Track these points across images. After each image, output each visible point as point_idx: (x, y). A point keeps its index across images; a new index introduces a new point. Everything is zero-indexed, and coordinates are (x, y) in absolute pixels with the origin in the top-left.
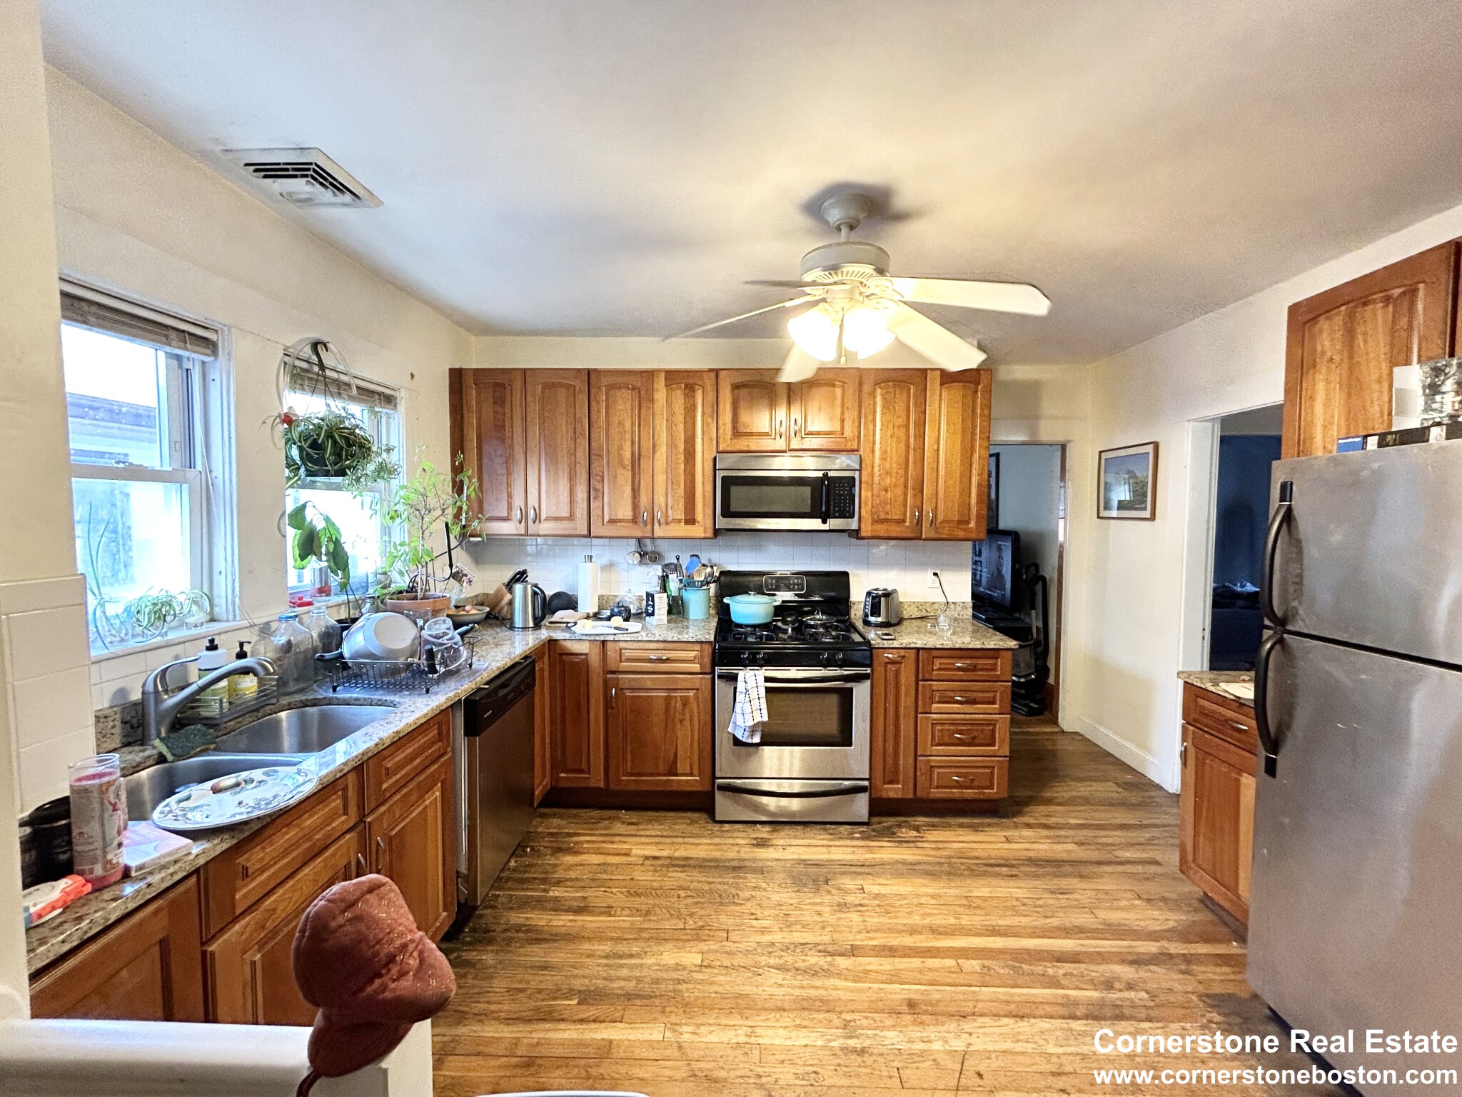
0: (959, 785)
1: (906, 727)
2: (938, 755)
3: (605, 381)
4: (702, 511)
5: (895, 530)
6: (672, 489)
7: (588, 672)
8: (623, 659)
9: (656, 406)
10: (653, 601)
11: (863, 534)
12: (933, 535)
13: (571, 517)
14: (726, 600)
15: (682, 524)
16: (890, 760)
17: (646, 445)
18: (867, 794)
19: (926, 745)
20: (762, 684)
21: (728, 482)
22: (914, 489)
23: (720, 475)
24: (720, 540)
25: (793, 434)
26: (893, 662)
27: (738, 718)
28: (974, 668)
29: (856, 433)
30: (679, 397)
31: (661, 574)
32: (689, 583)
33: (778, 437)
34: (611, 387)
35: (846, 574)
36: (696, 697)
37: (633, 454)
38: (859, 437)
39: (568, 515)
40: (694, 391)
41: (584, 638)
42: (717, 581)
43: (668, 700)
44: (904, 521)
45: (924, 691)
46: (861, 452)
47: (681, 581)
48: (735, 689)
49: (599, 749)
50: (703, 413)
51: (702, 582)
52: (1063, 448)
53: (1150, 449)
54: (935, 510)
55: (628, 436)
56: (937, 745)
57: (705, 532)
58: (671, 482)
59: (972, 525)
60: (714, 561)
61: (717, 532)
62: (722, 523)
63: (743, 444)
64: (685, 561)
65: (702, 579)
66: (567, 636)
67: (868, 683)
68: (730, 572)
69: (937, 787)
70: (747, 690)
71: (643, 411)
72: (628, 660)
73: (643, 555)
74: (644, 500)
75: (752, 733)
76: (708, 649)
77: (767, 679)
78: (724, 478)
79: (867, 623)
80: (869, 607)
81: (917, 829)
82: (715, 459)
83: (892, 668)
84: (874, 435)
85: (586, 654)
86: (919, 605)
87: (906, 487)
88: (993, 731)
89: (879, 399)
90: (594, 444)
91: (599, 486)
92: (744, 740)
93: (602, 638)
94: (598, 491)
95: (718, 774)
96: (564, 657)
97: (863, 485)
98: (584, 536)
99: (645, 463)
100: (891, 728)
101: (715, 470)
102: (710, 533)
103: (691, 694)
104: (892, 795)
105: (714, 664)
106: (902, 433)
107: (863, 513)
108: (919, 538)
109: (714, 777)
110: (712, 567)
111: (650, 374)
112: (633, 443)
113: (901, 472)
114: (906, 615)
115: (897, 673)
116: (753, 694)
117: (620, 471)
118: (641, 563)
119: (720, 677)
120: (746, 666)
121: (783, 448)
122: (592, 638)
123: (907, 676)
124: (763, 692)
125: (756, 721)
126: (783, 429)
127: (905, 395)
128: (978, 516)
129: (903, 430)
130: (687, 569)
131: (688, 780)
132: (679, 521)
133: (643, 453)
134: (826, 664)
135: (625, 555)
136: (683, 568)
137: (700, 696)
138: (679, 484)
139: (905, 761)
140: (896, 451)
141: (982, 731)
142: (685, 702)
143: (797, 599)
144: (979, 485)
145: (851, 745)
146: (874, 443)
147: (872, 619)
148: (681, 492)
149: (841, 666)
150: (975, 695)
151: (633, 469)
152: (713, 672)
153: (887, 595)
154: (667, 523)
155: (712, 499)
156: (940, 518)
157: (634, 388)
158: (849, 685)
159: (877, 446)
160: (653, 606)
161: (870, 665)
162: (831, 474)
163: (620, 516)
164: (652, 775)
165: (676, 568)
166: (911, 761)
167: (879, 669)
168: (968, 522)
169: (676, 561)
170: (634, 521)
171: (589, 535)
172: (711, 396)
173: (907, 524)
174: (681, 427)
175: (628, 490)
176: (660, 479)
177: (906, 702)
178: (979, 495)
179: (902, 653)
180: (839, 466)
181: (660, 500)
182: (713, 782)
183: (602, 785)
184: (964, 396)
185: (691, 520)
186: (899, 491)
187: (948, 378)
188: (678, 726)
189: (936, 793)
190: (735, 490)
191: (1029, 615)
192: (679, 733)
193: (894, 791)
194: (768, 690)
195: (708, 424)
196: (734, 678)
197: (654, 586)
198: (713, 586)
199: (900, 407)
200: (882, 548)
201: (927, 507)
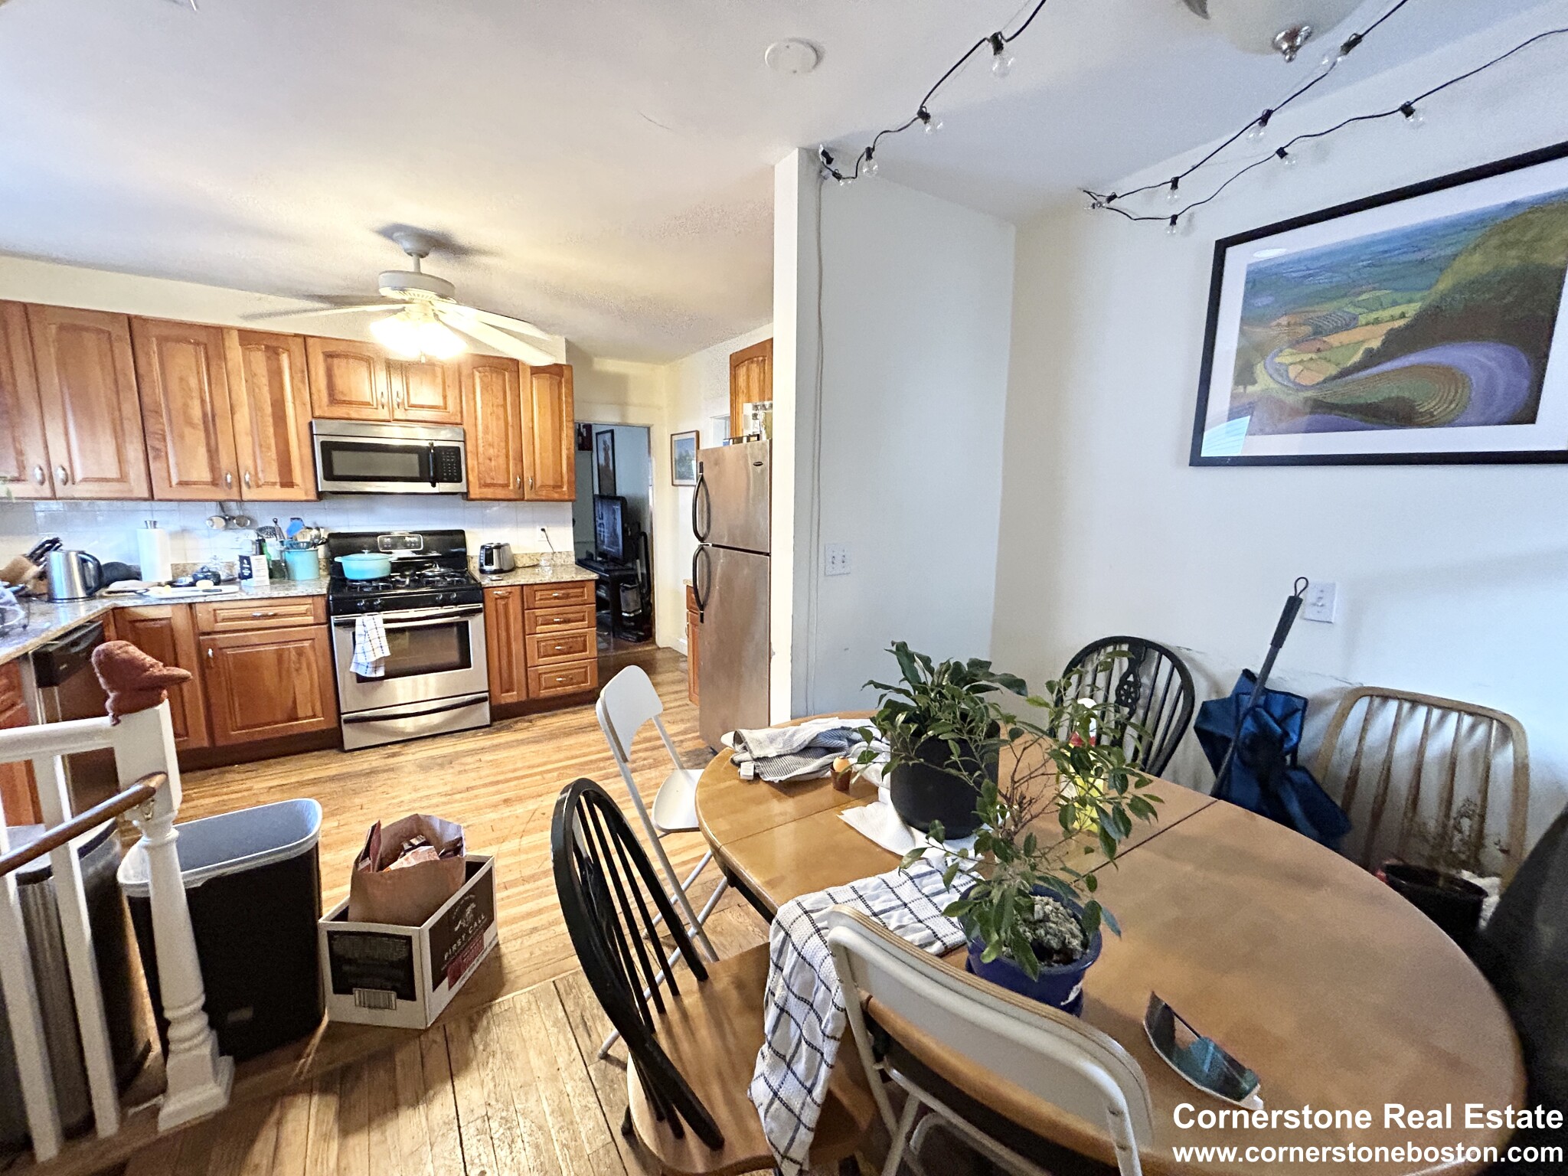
0: (562, 684)
1: (516, 647)
2: (544, 665)
3: (155, 331)
4: (300, 473)
5: (500, 493)
6: (261, 452)
7: (172, 636)
8: (219, 619)
9: (230, 364)
10: (249, 563)
11: (472, 496)
12: (534, 496)
13: (123, 478)
14: (337, 559)
15: (278, 487)
16: (505, 675)
17: (222, 405)
18: (487, 703)
19: (534, 659)
20: (382, 627)
21: (328, 448)
22: (515, 459)
23: (318, 441)
24: (325, 503)
25: (396, 406)
26: (502, 598)
27: (360, 657)
28: (567, 596)
29: (459, 409)
30: (259, 359)
31: (255, 538)
32: (294, 545)
33: (380, 407)
34: (162, 340)
35: (462, 532)
36: (313, 647)
37: (205, 415)
38: (461, 412)
39: (119, 476)
40: (278, 354)
41: (164, 602)
42: (326, 543)
43: (280, 655)
44: (507, 485)
45: (529, 619)
46: (465, 426)
47: (282, 542)
48: (354, 634)
49: (198, 709)
50: (292, 378)
51: (308, 543)
52: (649, 429)
53: (694, 435)
54: (534, 478)
55: (196, 394)
56: (545, 656)
57: (306, 494)
58: (260, 445)
59: (565, 489)
60: (319, 525)
61: (321, 496)
62: (325, 486)
63: (340, 411)
64: (284, 524)
65: (308, 540)
66: (139, 602)
67: (481, 616)
68: (339, 534)
69: (546, 688)
70: (366, 632)
71: (213, 370)
72: (224, 620)
73: (228, 520)
74: (225, 461)
75: (376, 669)
76: (322, 602)
77: (386, 621)
78: (323, 444)
79: (482, 571)
80: (483, 558)
81: (530, 721)
82: (311, 424)
83: (501, 602)
84: (475, 411)
85: (169, 619)
86: (530, 556)
87: (507, 457)
88: (585, 641)
89: (478, 381)
90: (146, 399)
91: (158, 445)
92: (368, 675)
93: (189, 601)
94: (157, 450)
95: (343, 710)
96: (137, 624)
97: (469, 455)
98: (145, 500)
99: (223, 425)
100: (504, 649)
101: (312, 435)
102: (313, 496)
103: (306, 644)
104: (509, 701)
105: (329, 614)
106: (501, 411)
107: (471, 478)
108: (523, 500)
109: (339, 713)
110: (318, 529)
111: (219, 331)
112: (203, 401)
113: (503, 444)
114: (519, 564)
115: (506, 606)
116: (373, 634)
117: (187, 431)
118: (226, 528)
119: (337, 625)
120: (363, 612)
121: (388, 418)
122: (175, 601)
123: (514, 606)
124: (383, 633)
125: (378, 657)
126: (385, 400)
127: (500, 382)
128: (569, 482)
129: (502, 409)
130: (289, 531)
131: (310, 720)
132: (274, 484)
133: (218, 411)
134: (441, 604)
135: (204, 521)
136: (284, 531)
137: (317, 647)
138: (269, 448)
139: (518, 673)
140: (496, 427)
141: (577, 642)
142: (300, 652)
143: (414, 555)
144: (568, 458)
145: (470, 666)
146: (476, 418)
147: (487, 568)
148: (273, 454)
149: (456, 604)
150: (570, 616)
151: (207, 430)
152: (329, 621)
153: (498, 547)
154: (258, 486)
155: (311, 463)
156: (539, 483)
157: (197, 344)
158: (464, 619)
159: (480, 421)
160: (250, 569)
161: (483, 601)
162: (436, 444)
163: (194, 477)
164: (268, 724)
165: (274, 532)
166: (522, 671)
167: (490, 604)
168: (561, 487)
169: (273, 525)
170: (214, 483)
171: (152, 498)
172: (300, 361)
173: (511, 487)
174: (266, 390)
175: (202, 451)
176: (245, 443)
177: (515, 628)
178: (568, 464)
179: (509, 589)
180: (444, 438)
181: (246, 461)
182: (340, 718)
183: (206, 744)
184: (551, 385)
185: (287, 483)
186: (502, 461)
187: (536, 371)
188: (294, 674)
189: (544, 693)
190: (336, 455)
191: (634, 563)
192: (297, 682)
193: (510, 698)
194: (389, 631)
195: (299, 389)
196: (352, 624)
197: (249, 549)
198: (321, 549)
199: (497, 387)
200: (495, 509)
201: (528, 475)
